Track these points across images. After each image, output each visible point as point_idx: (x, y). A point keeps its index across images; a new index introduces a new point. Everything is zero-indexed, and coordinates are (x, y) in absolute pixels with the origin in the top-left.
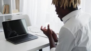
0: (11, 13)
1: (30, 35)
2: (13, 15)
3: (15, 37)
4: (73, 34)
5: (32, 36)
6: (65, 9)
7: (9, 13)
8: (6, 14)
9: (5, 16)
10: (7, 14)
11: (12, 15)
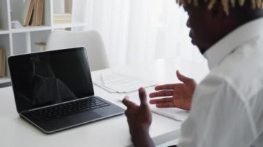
0: (50, 25)
1: (98, 103)
2: (55, 29)
3: (48, 109)
4: (245, 99)
5: (107, 104)
6: (228, 14)
7: (43, 24)
8: (35, 25)
9: (32, 33)
10: (38, 25)
11: (52, 30)
